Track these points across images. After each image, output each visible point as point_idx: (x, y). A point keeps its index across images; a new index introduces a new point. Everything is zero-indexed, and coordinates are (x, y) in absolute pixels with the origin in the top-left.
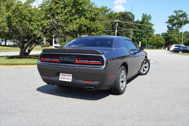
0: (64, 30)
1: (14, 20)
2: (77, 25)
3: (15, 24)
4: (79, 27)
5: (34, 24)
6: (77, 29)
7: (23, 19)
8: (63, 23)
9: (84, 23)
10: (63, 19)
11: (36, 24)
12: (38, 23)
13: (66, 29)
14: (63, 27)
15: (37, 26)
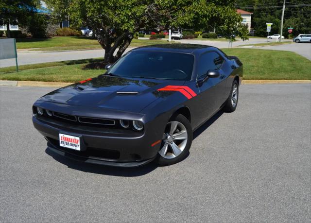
0: (170, 22)
1: (89, 8)
2: (190, 14)
3: (90, 14)
4: (194, 18)
5: (122, 12)
6: (191, 22)
7: (104, 6)
8: (167, 12)
9: (202, 12)
10: (167, 4)
11: (124, 14)
12: (127, 13)
13: (173, 21)
14: (168, 19)
15: (125, 18)
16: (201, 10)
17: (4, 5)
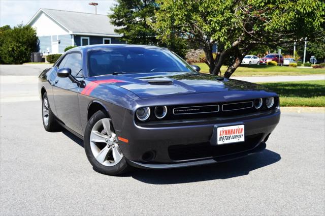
0: (264, 27)
6: (289, 25)
7: (193, 13)
10: (261, 3)
11: (215, 20)
12: (219, 18)
14: (263, 22)
15: (217, 25)
16: (302, 7)
17: (140, 28)
